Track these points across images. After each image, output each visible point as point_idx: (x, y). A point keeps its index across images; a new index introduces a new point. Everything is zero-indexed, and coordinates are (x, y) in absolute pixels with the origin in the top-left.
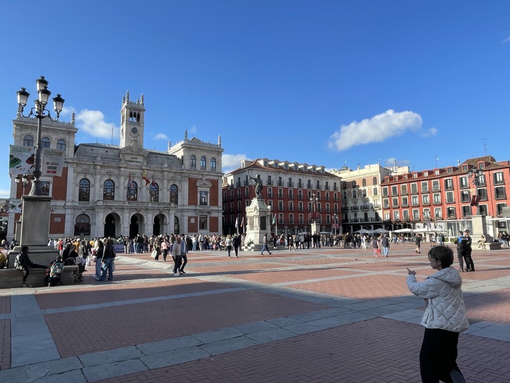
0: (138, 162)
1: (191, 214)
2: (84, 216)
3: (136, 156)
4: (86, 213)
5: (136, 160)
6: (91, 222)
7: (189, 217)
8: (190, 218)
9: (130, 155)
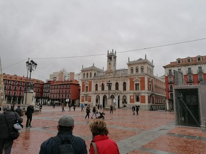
1: (131, 95)
5: (110, 75)
8: (131, 96)
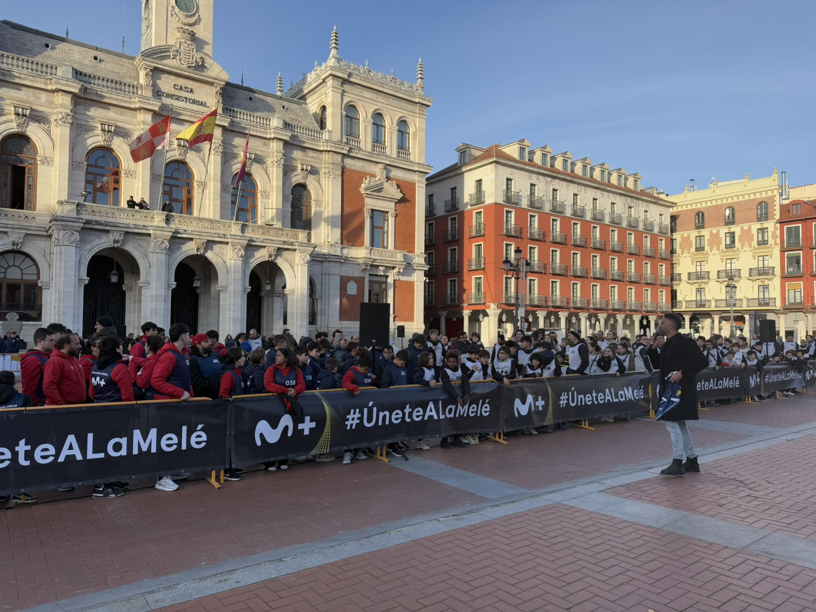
0: (194, 102)
1: (347, 270)
2: (20, 258)
3: (190, 84)
4: (26, 249)
5: (189, 95)
6: (44, 278)
7: (341, 277)
9: (172, 77)
